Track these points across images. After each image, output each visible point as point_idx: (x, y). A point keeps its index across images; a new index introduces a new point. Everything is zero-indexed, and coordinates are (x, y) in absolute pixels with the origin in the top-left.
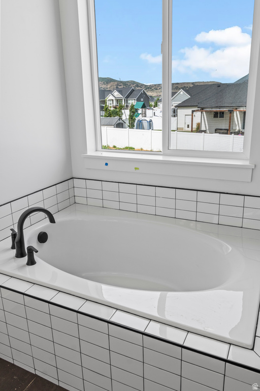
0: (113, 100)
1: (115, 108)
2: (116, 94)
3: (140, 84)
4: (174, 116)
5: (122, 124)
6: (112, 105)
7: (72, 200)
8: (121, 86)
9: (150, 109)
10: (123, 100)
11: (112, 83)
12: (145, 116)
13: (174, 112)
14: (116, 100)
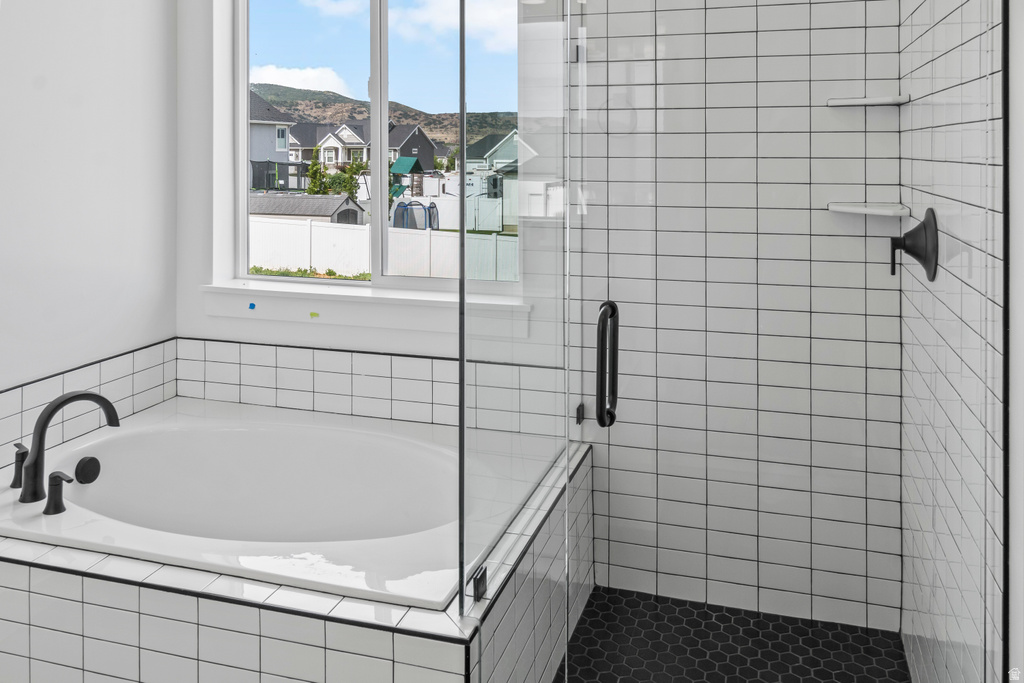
0: (336, 150)
1: (343, 169)
2: (347, 133)
3: (411, 110)
4: (496, 196)
5: (355, 213)
6: (334, 161)
7: (170, 389)
8: (361, 113)
9: (435, 174)
10: (365, 151)
11: (338, 105)
12: (420, 194)
13: (495, 186)
14: (344, 148)
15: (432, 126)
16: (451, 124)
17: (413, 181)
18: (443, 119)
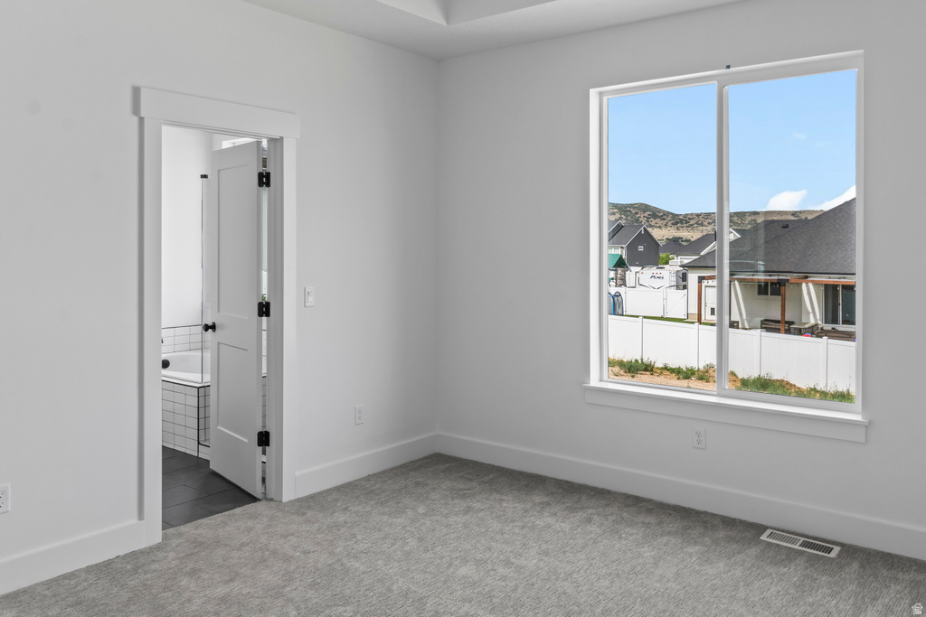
13: (684, 279)
15: (679, 225)
16: (697, 223)
17: (616, 274)
18: (690, 219)
